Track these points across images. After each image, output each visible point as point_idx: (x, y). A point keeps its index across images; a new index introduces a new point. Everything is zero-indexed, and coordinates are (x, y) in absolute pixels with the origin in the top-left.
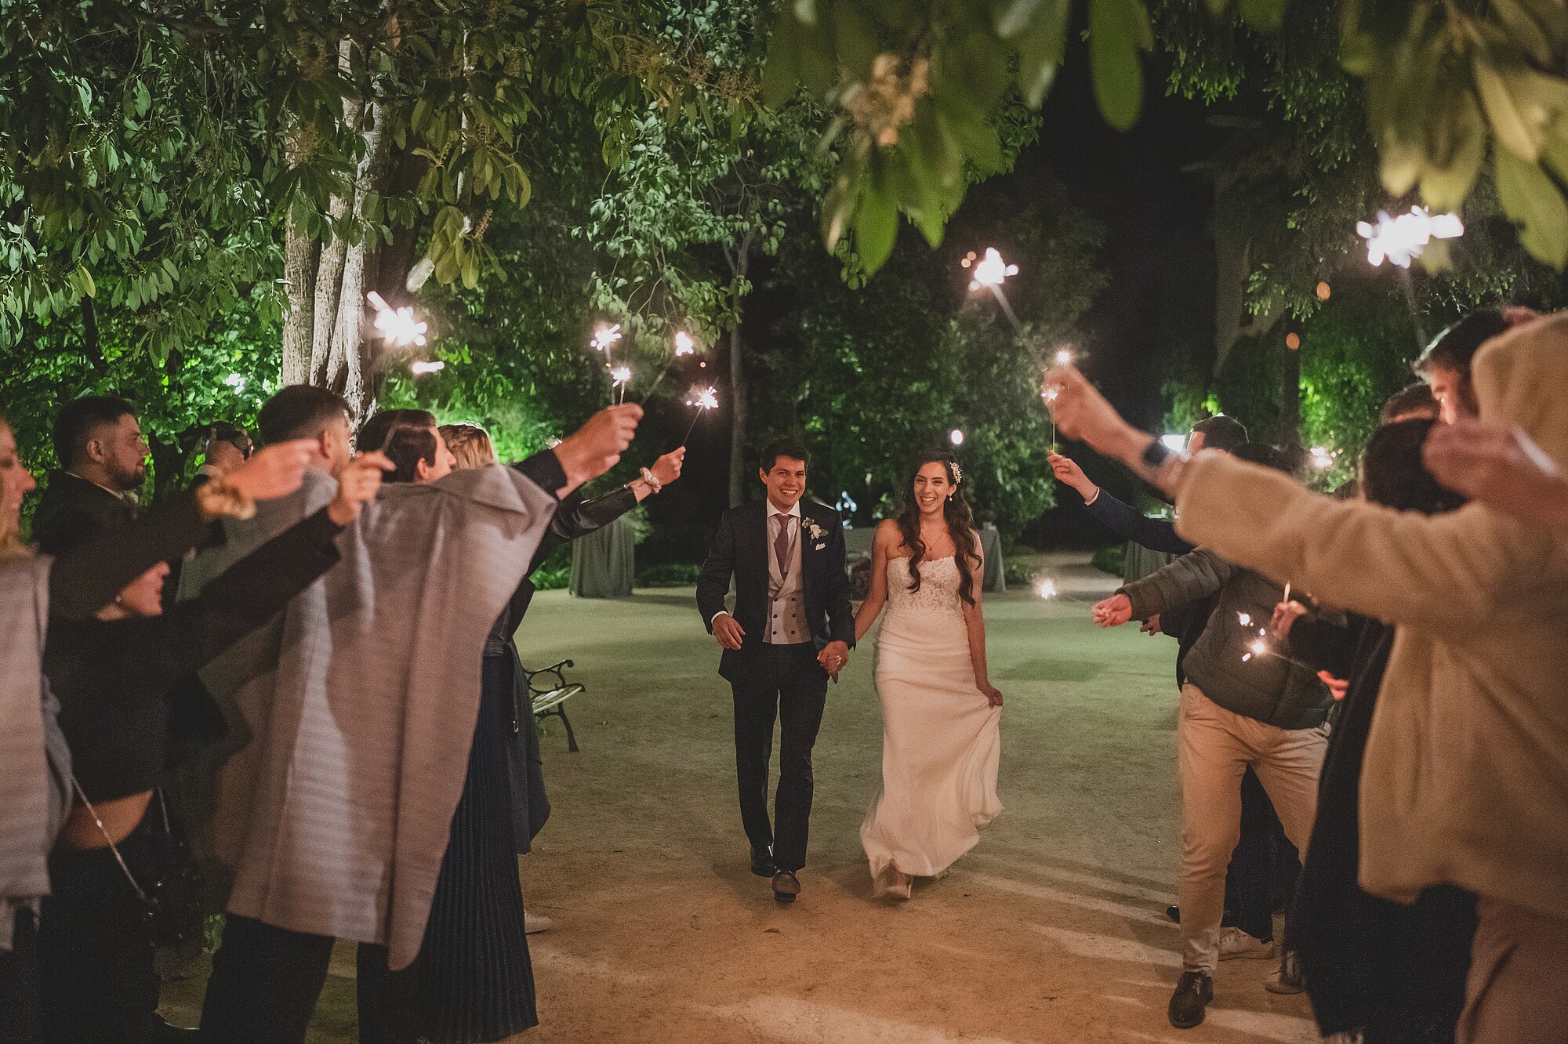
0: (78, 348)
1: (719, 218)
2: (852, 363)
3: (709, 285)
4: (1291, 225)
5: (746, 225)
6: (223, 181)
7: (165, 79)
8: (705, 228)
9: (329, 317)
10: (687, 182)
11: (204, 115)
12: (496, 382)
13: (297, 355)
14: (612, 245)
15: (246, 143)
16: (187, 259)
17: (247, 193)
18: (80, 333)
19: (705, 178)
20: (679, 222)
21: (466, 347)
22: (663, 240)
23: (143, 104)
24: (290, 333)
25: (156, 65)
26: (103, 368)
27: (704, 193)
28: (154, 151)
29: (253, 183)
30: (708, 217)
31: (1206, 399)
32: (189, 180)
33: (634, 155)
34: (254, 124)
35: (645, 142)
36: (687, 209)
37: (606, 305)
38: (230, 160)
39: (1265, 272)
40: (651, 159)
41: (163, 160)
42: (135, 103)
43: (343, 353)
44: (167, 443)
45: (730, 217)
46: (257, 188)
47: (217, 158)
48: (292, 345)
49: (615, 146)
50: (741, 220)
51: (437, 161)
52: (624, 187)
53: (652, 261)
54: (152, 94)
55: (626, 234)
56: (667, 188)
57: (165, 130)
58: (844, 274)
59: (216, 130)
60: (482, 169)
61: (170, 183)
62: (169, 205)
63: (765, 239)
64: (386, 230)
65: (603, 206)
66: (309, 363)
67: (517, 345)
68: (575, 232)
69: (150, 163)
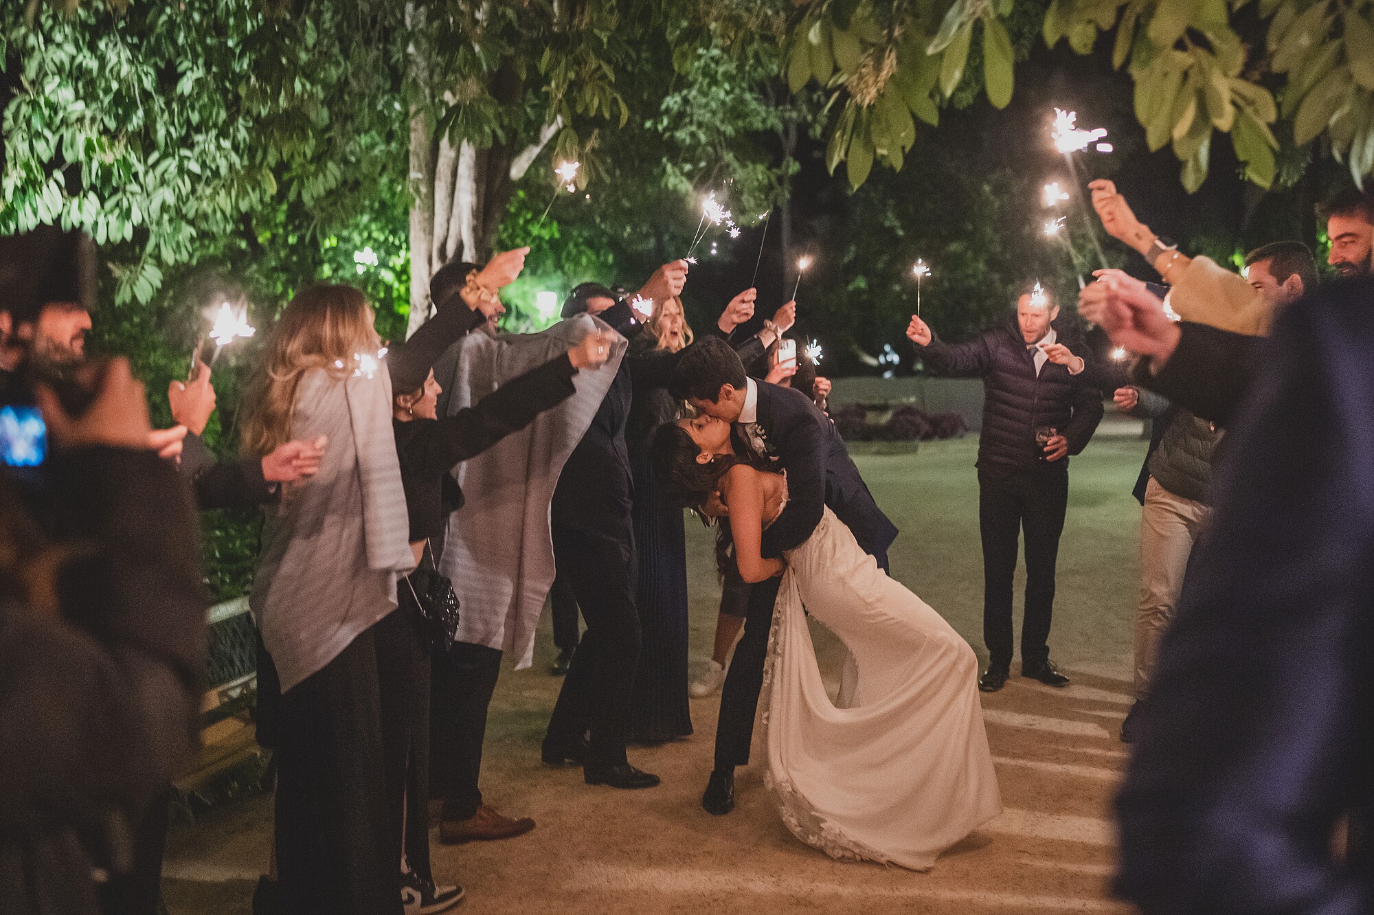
1: (772, 109)
2: (894, 227)
3: (761, 167)
5: (794, 115)
6: (373, 98)
8: (759, 118)
9: (447, 203)
10: (743, 79)
11: (357, 44)
12: (580, 253)
13: (422, 235)
14: (680, 135)
15: (388, 65)
16: (346, 161)
17: (388, 106)
19: (759, 75)
20: (736, 112)
21: (555, 224)
22: (722, 128)
24: (416, 218)
27: (758, 88)
28: (322, 76)
29: (393, 96)
30: (762, 109)
32: (347, 98)
33: (699, 57)
36: (742, 101)
37: (675, 186)
38: (378, 79)
40: (712, 58)
41: (328, 82)
43: (460, 233)
45: (781, 108)
46: (396, 101)
47: (368, 78)
48: (418, 227)
49: (683, 54)
50: (791, 111)
51: (558, 95)
52: (690, 86)
53: (713, 146)
54: (319, 32)
55: (691, 123)
56: (727, 86)
57: (326, 56)
59: (368, 56)
61: (332, 97)
62: (331, 118)
63: (810, 126)
64: (500, 133)
65: (672, 102)
66: (431, 242)
67: (598, 220)
68: (648, 124)
69: (319, 87)
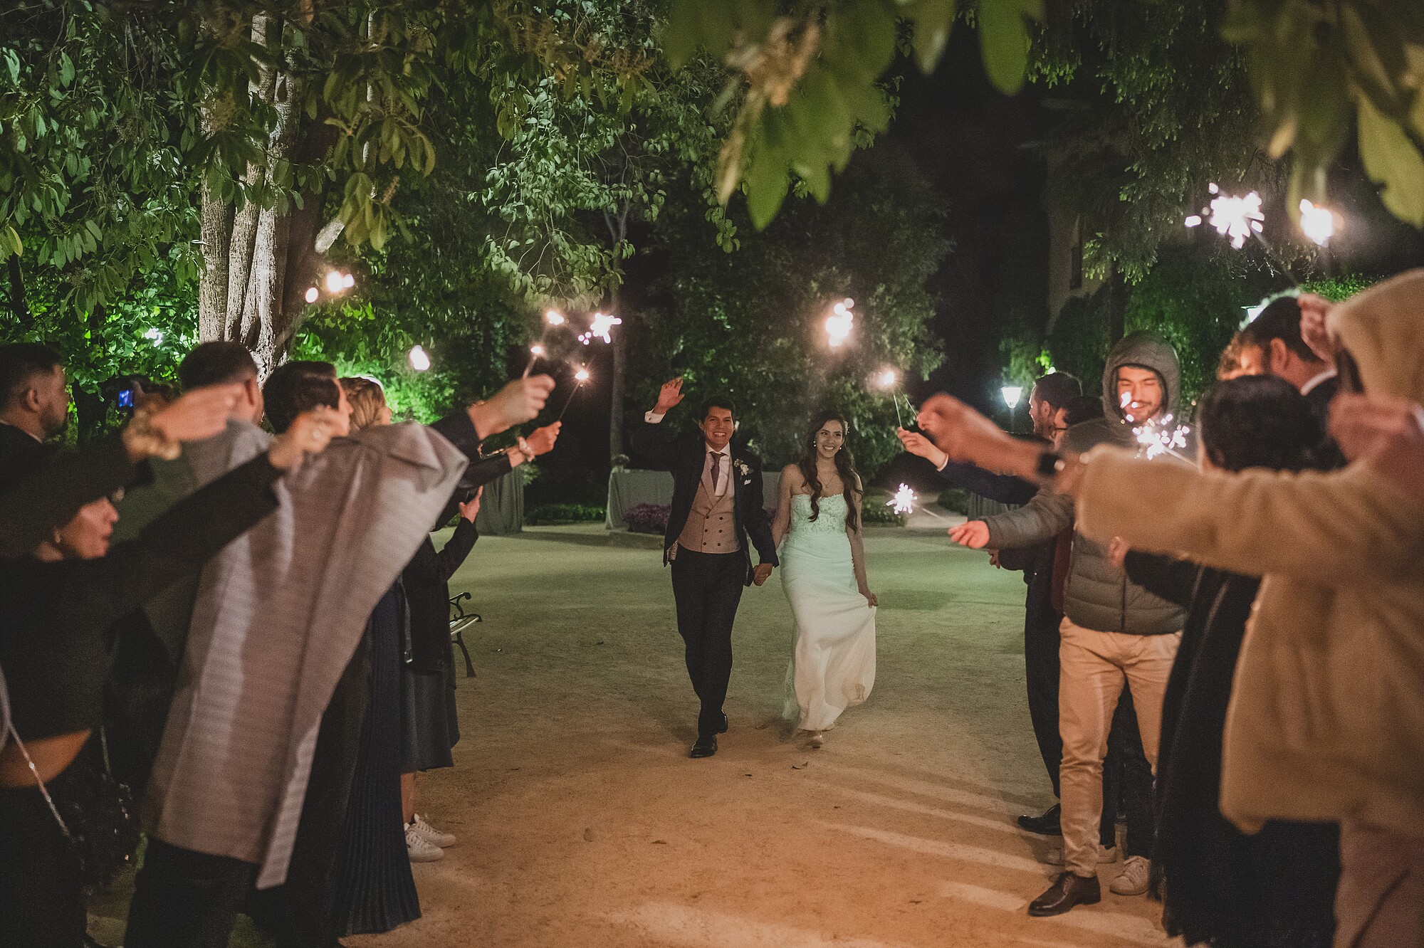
0: (5, 304)
1: (605, 186)
2: (721, 321)
3: (594, 247)
4: (1123, 197)
5: (630, 194)
6: (143, 148)
7: (88, 51)
8: (592, 195)
9: (242, 277)
10: (575, 154)
11: (125, 85)
12: (397, 336)
13: (212, 310)
14: (505, 210)
15: (165, 113)
16: (109, 220)
17: (165, 160)
18: (7, 290)
19: (591, 149)
20: (567, 191)
21: (370, 304)
22: (552, 206)
23: (67, 75)
24: (206, 291)
25: (79, 39)
26: (29, 322)
27: (591, 163)
28: (77, 119)
29: (172, 150)
30: (594, 185)
31: (1039, 355)
32: (111, 146)
33: (527, 128)
34: (173, 96)
35: (536, 116)
36: (574, 178)
37: (499, 265)
38: (151, 128)
39: (1099, 240)
40: (541, 132)
41: (86, 128)
42: (59, 74)
43: (256, 310)
44: (89, 392)
45: (615, 185)
46: (175, 155)
47: (138, 127)
48: (208, 302)
49: (509, 120)
50: (624, 189)
51: (347, 130)
52: (516, 157)
53: (541, 225)
54: (76, 65)
55: (518, 198)
56: (557, 158)
57: (87, 100)
58: (719, 240)
59: (138, 100)
60: (390, 138)
61: (93, 149)
62: (92, 169)
63: (647, 206)
64: (296, 195)
65: (498, 174)
66: (224, 318)
68: (471, 196)
69: (74, 130)
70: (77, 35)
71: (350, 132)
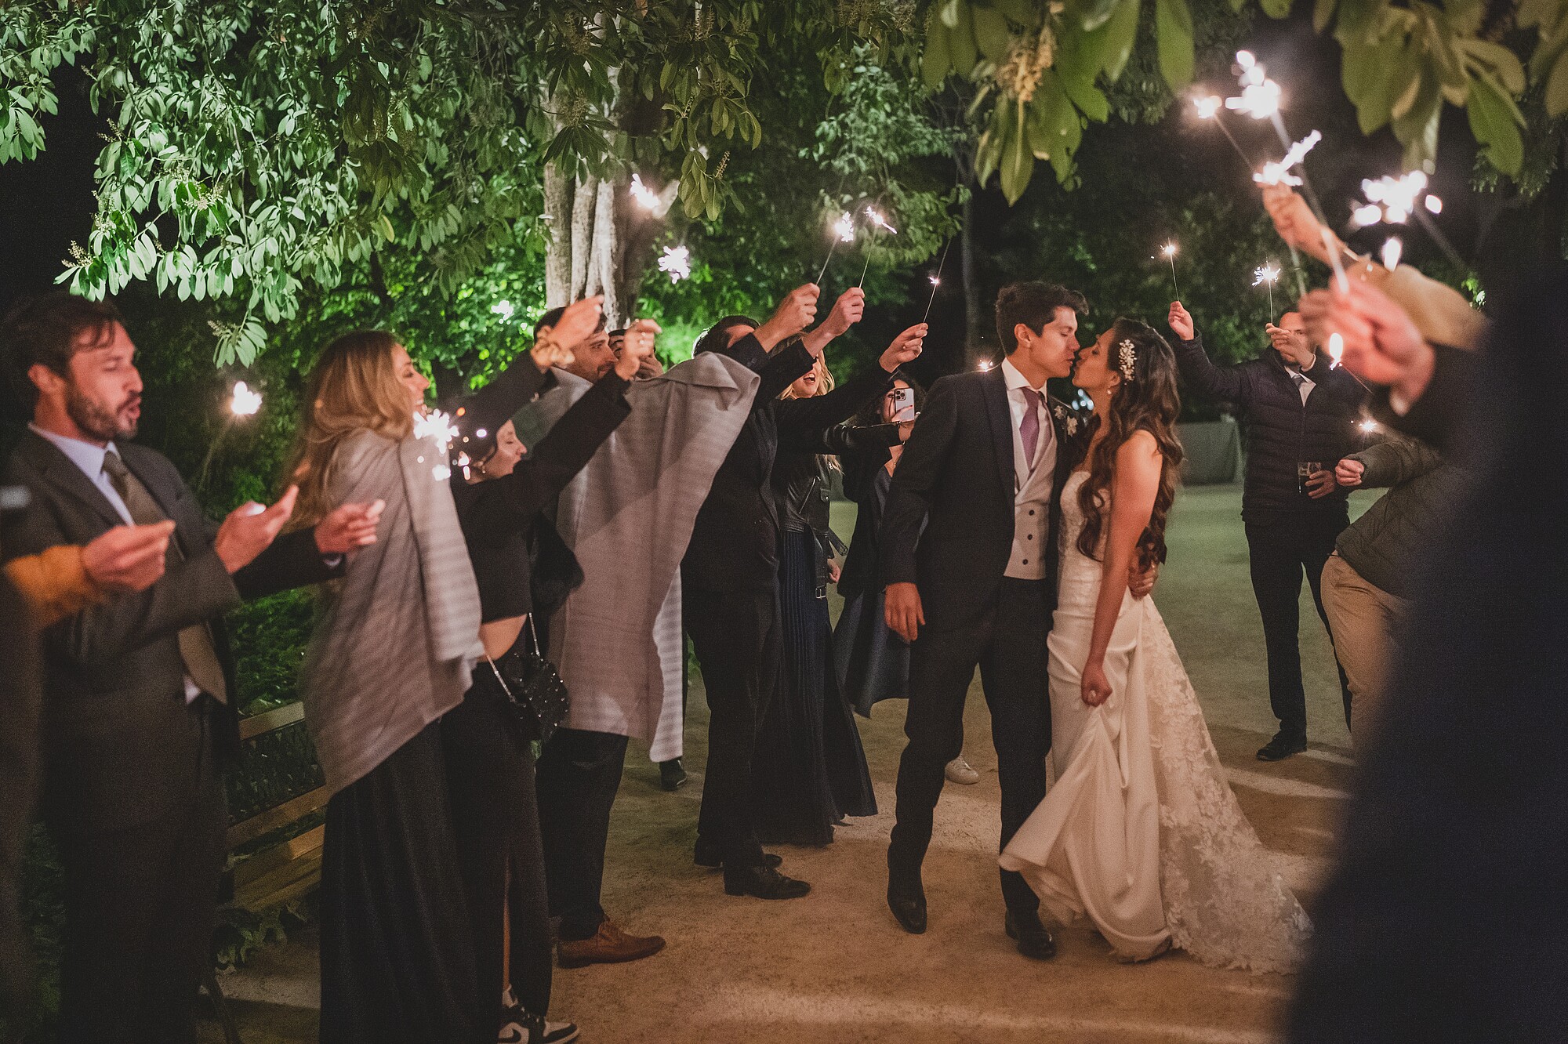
0: (365, 286)
1: (938, 131)
2: (1084, 261)
3: (929, 195)
5: (964, 136)
6: (495, 132)
7: (443, 44)
8: (925, 142)
9: (585, 246)
10: (906, 99)
11: (476, 74)
12: (736, 297)
13: (560, 283)
14: (838, 163)
15: (512, 96)
16: (467, 203)
17: (512, 141)
18: (366, 271)
19: (923, 93)
20: (900, 136)
21: (707, 266)
22: (885, 155)
23: (425, 68)
24: (552, 263)
25: (435, 35)
26: (388, 303)
27: (922, 108)
28: (437, 110)
29: (518, 131)
30: (927, 131)
32: (466, 133)
33: (856, 77)
34: (517, 79)
35: (865, 64)
36: (907, 124)
38: (500, 113)
40: (871, 78)
41: (444, 116)
42: (419, 69)
43: (599, 279)
44: (450, 367)
45: (948, 129)
46: (521, 135)
47: (489, 111)
48: (554, 274)
49: (836, 73)
50: (959, 132)
51: (682, 114)
52: (846, 108)
53: (875, 175)
54: (434, 62)
55: (850, 150)
56: (887, 107)
57: (444, 90)
59: (488, 87)
60: (720, 118)
61: (451, 135)
62: (450, 156)
65: (828, 128)
66: (569, 288)
67: (754, 262)
68: (802, 153)
69: (435, 122)
70: (433, 31)
71: (684, 115)
